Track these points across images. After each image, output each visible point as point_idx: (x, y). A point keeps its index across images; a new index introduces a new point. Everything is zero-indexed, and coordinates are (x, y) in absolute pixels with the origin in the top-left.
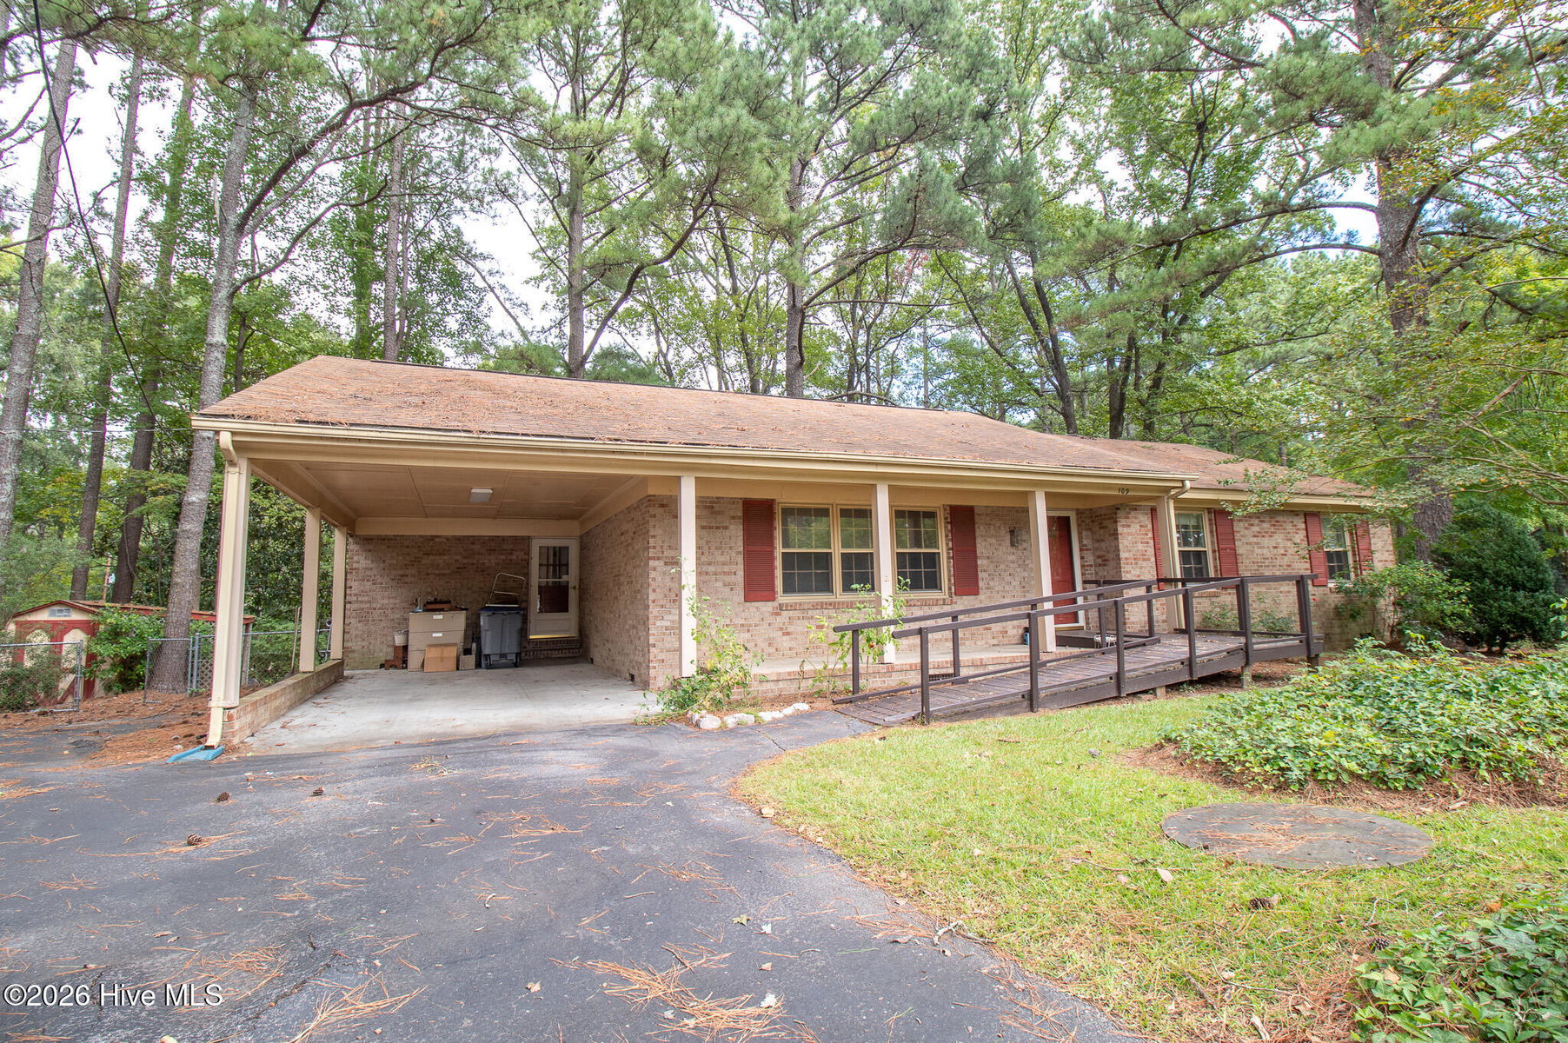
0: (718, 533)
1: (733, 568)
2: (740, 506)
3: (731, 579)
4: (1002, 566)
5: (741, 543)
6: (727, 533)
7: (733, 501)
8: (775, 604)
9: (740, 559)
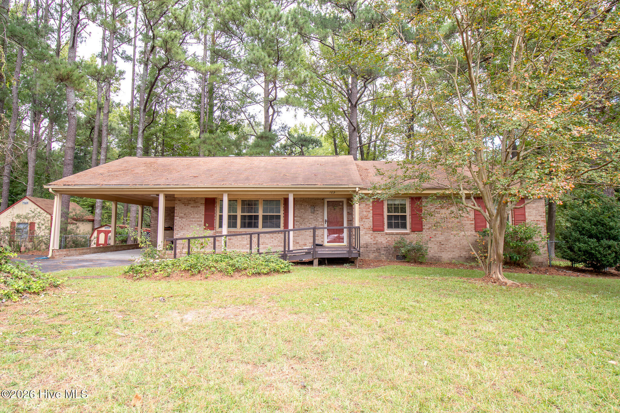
0: (196, 208)
1: (201, 219)
2: (204, 200)
3: (200, 223)
4: (306, 220)
5: (204, 212)
6: (199, 208)
7: (202, 198)
8: (214, 231)
9: (203, 217)
